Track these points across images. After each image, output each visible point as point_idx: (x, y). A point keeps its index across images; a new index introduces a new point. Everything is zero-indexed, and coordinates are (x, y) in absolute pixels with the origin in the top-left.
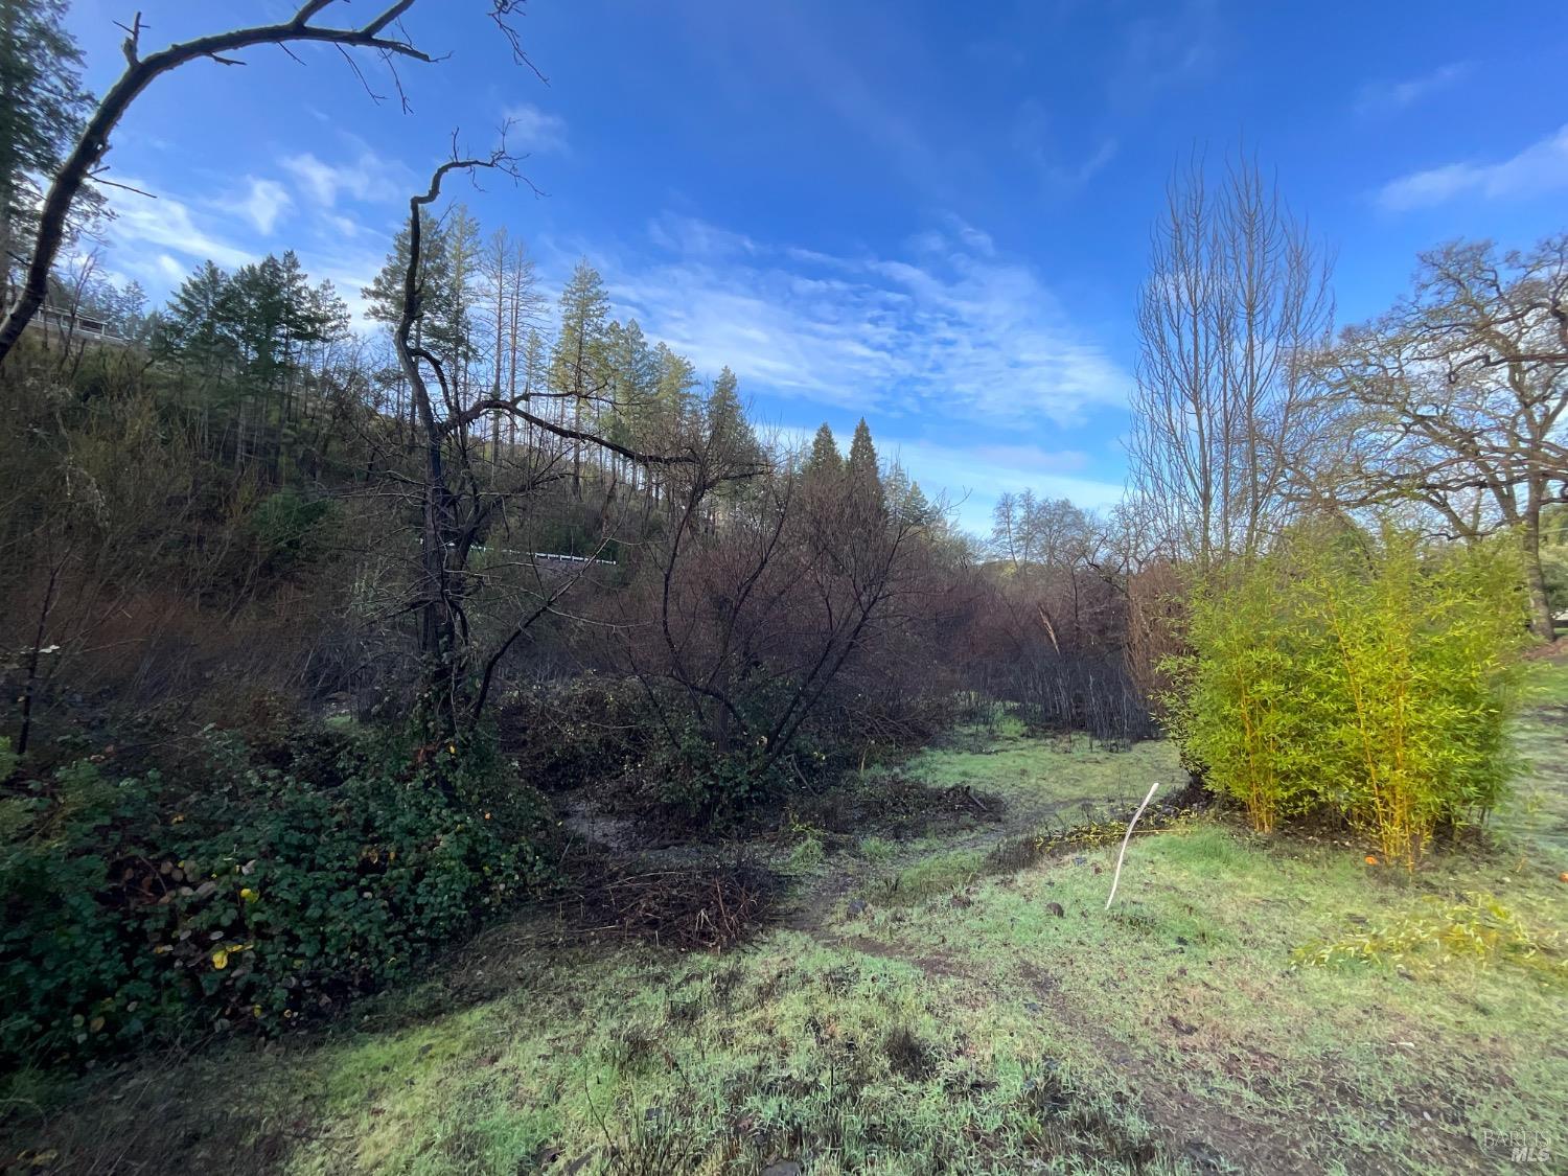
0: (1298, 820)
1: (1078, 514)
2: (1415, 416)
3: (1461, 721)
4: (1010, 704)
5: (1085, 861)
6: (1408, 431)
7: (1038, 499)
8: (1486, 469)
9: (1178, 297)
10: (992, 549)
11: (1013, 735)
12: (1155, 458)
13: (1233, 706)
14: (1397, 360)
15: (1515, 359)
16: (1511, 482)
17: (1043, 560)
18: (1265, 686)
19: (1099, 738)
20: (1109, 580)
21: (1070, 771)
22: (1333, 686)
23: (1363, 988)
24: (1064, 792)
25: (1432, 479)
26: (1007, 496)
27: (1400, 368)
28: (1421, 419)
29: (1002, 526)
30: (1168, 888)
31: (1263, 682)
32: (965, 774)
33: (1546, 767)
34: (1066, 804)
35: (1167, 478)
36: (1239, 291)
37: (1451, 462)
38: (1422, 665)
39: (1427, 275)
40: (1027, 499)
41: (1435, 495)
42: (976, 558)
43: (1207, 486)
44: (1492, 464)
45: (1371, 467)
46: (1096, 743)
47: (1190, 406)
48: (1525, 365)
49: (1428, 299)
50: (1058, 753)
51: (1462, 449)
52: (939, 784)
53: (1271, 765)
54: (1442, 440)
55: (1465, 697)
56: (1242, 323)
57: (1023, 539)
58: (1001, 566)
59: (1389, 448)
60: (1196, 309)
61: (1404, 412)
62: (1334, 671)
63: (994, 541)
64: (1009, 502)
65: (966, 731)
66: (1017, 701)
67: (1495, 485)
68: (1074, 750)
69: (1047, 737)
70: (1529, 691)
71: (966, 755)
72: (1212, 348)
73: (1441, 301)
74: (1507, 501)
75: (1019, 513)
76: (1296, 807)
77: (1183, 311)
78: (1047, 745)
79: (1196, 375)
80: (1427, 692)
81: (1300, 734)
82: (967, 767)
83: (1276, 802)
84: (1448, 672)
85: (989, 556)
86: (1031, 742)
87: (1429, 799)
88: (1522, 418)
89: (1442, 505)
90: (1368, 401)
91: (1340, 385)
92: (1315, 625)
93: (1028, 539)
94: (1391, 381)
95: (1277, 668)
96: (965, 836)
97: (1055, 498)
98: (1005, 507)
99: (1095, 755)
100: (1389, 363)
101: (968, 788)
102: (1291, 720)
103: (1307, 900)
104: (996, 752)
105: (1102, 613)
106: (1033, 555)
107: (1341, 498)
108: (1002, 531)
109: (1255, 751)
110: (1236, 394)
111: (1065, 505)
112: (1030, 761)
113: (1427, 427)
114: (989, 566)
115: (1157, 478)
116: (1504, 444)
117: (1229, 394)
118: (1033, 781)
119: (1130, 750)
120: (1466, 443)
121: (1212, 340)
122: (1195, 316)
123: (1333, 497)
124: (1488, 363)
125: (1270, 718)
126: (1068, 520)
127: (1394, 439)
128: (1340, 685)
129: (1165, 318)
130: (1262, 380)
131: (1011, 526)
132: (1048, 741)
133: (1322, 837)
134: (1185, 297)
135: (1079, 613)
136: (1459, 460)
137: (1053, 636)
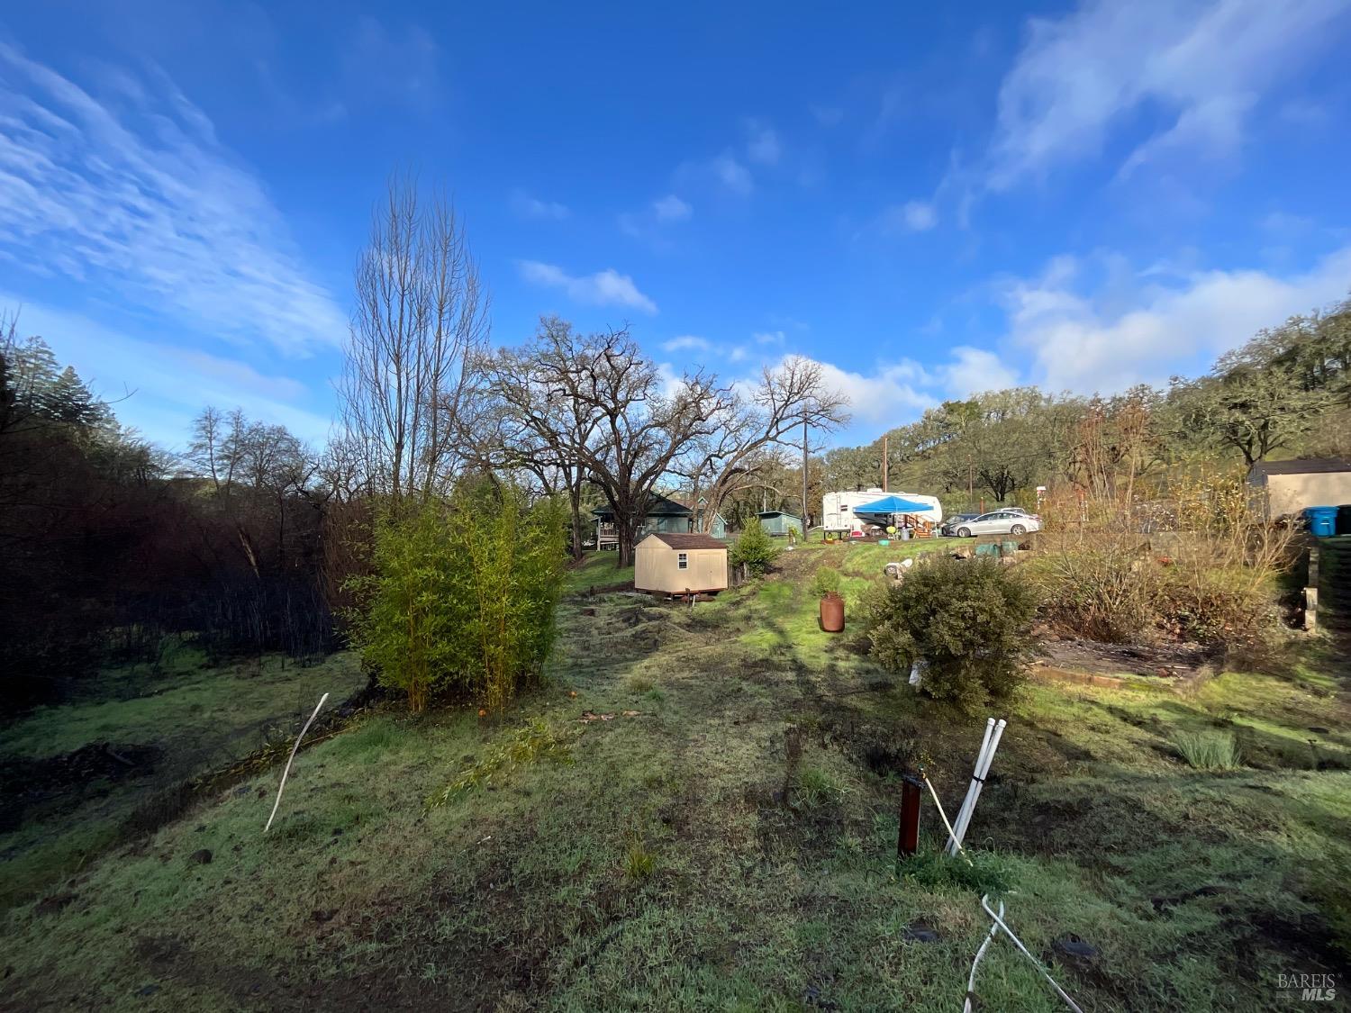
0: (442, 695)
1: (294, 444)
2: (532, 417)
3: (533, 609)
4: (188, 635)
5: (250, 788)
6: (528, 425)
7: (250, 420)
8: (561, 456)
9: (391, 275)
10: (186, 464)
11: (191, 668)
12: (360, 402)
13: (401, 614)
14: (526, 378)
15: (576, 396)
16: (571, 465)
17: (251, 482)
18: (426, 597)
19: (290, 655)
20: (317, 506)
21: (256, 695)
22: (468, 593)
23: (465, 811)
24: (245, 718)
25: (537, 457)
26: (211, 411)
27: (527, 384)
28: (534, 419)
29: (200, 441)
30: (333, 786)
31: (424, 594)
32: (105, 728)
33: (572, 630)
34: (242, 732)
35: (370, 422)
36: (434, 289)
37: (546, 448)
38: (516, 575)
39: (544, 332)
40: (237, 420)
41: (537, 467)
42: (163, 472)
43: (401, 435)
44: (564, 454)
45: (508, 443)
46: (291, 660)
47: (393, 367)
48: (581, 400)
49: (543, 347)
50: (244, 679)
51: (551, 442)
52: (58, 750)
53: (425, 657)
54: (542, 434)
55: (535, 594)
56: (435, 315)
57: (228, 457)
58: (199, 483)
59: (518, 434)
60: (403, 291)
61: (527, 412)
62: (469, 582)
63: (188, 456)
64: (214, 417)
65: (117, 674)
66: (197, 630)
67: (564, 466)
68: (262, 673)
69: (234, 664)
70: (565, 587)
71: (113, 704)
72: (413, 326)
73: (548, 350)
74: (568, 475)
75: (225, 431)
76: (441, 685)
77: (393, 289)
78: (231, 672)
79: (400, 342)
80: (517, 593)
81: (445, 632)
82: (113, 719)
83: (428, 685)
84: (529, 578)
85: (180, 472)
86: (212, 672)
87: (514, 662)
88: (577, 431)
89: (541, 475)
90: (510, 400)
91: (496, 385)
92: (462, 549)
93: (234, 459)
94: (522, 390)
95: (436, 582)
96: (91, 806)
97: (268, 424)
98: (208, 423)
99: (286, 674)
100: (522, 378)
101: (107, 744)
102: (441, 620)
103: (439, 756)
104: (160, 693)
105: (308, 536)
106: (240, 476)
107: (492, 461)
108: (201, 446)
109: (416, 648)
110: (427, 366)
111: (281, 433)
112: (206, 694)
113: (536, 424)
114: (180, 482)
115: (362, 421)
116: (569, 443)
117: (422, 367)
118: (206, 715)
119: (324, 662)
120: (553, 437)
121: (414, 320)
122: (403, 295)
123: (488, 460)
124: (565, 395)
125: (427, 621)
126: (283, 446)
127: (521, 429)
128: (472, 591)
129: (379, 286)
130: (445, 363)
131: (214, 442)
132: (234, 668)
133: (455, 704)
134: (396, 276)
135: (284, 536)
136: (549, 448)
137: (252, 559)
